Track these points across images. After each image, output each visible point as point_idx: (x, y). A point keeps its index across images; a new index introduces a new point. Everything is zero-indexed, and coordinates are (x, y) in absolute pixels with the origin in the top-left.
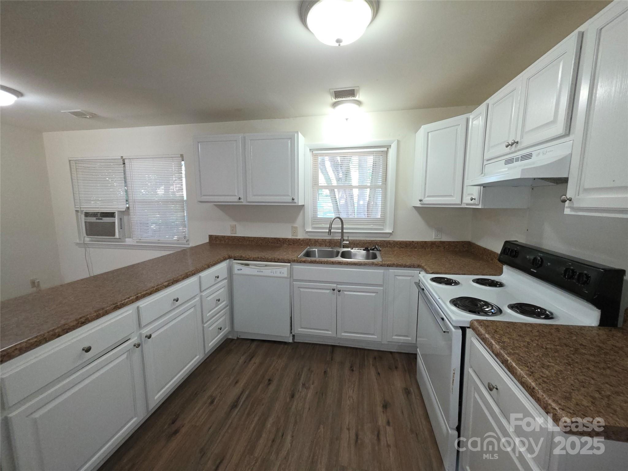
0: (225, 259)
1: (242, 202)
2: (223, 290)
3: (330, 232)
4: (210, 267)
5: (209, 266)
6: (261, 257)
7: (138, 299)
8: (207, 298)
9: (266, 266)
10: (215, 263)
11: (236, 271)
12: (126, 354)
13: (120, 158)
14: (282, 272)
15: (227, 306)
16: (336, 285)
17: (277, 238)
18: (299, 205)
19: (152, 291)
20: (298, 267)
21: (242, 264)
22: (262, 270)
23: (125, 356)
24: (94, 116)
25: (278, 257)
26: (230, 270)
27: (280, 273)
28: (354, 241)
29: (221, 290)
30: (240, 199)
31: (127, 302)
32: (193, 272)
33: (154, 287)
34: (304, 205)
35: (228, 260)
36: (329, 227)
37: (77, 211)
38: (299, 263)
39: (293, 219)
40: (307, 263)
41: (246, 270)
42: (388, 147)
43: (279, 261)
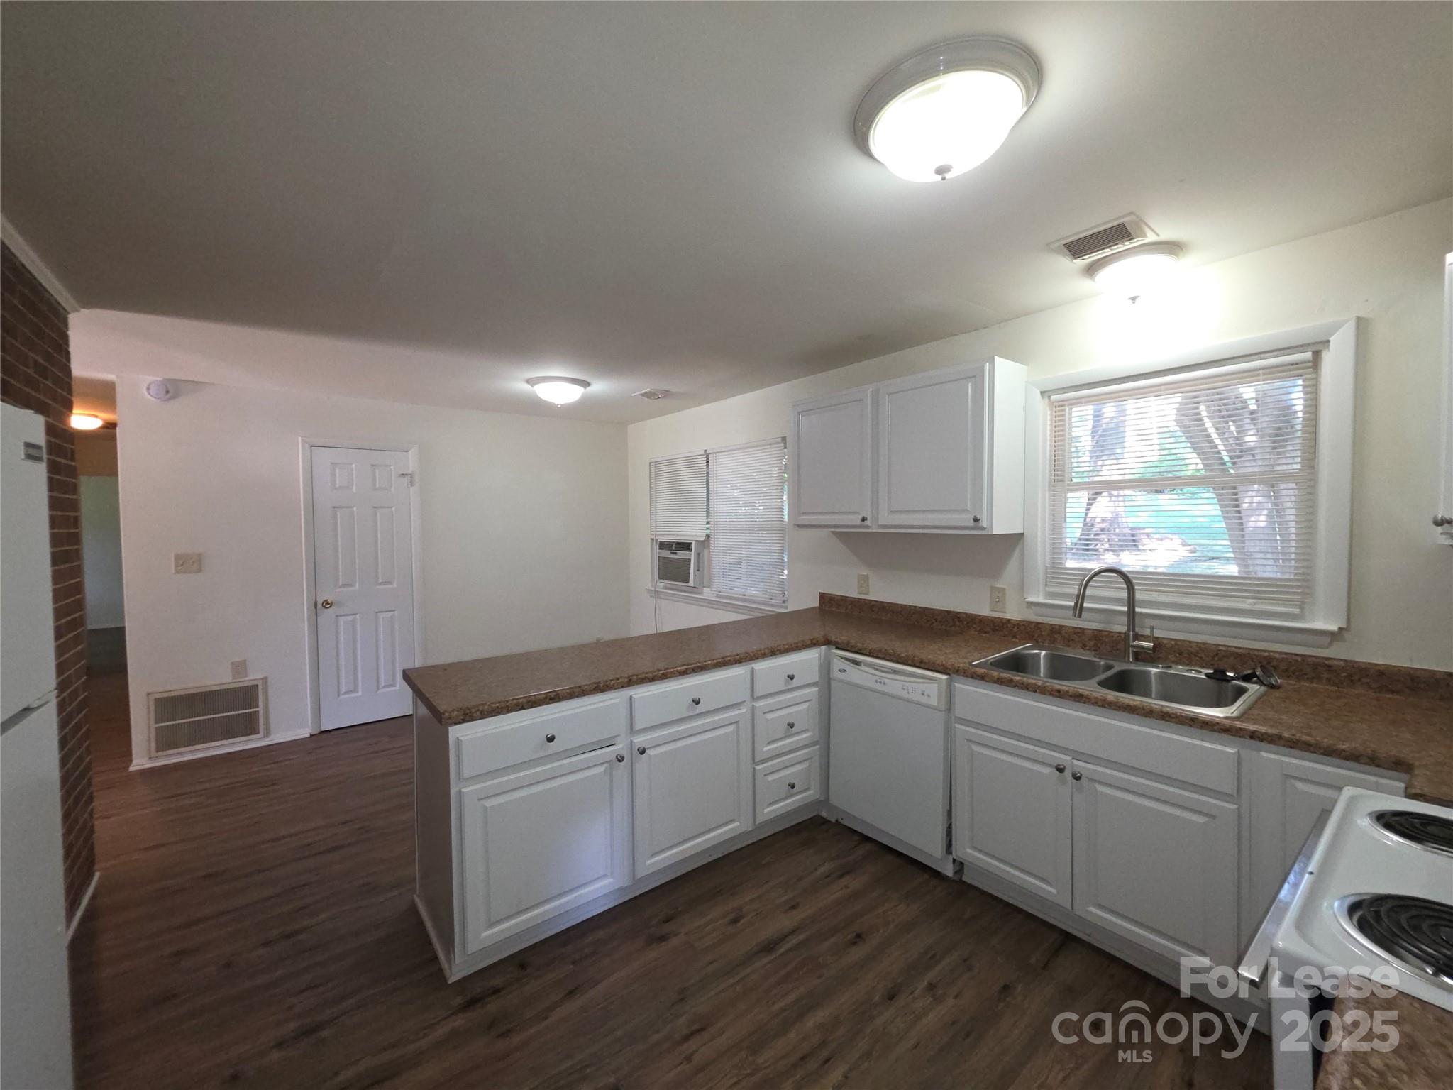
0: (814, 644)
1: (868, 527)
2: (805, 706)
3: (1079, 610)
4: (775, 654)
5: (773, 653)
6: (886, 650)
7: (631, 682)
8: (764, 713)
9: (895, 672)
10: (787, 649)
11: (835, 674)
12: (605, 765)
13: (703, 453)
14: (925, 693)
15: (815, 743)
16: (1069, 758)
17: (953, 612)
18: (994, 533)
19: (655, 676)
20: (965, 688)
21: (848, 659)
22: (886, 681)
23: (601, 769)
24: (666, 394)
25: (923, 657)
26: (826, 668)
27: (923, 694)
28: (1179, 643)
29: (802, 707)
30: (864, 519)
31: (614, 684)
32: (738, 657)
33: (661, 671)
34: (1022, 535)
35: (823, 648)
36: (1078, 596)
37: (652, 539)
38: (970, 679)
39: (995, 571)
40: (989, 682)
41: (854, 674)
42: (1317, 349)
43: (922, 665)
